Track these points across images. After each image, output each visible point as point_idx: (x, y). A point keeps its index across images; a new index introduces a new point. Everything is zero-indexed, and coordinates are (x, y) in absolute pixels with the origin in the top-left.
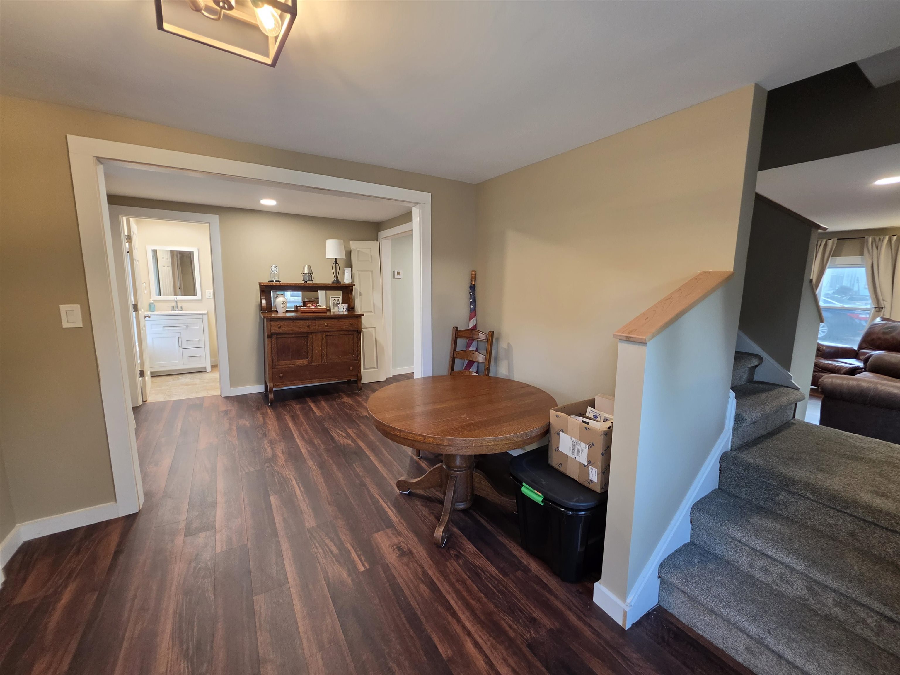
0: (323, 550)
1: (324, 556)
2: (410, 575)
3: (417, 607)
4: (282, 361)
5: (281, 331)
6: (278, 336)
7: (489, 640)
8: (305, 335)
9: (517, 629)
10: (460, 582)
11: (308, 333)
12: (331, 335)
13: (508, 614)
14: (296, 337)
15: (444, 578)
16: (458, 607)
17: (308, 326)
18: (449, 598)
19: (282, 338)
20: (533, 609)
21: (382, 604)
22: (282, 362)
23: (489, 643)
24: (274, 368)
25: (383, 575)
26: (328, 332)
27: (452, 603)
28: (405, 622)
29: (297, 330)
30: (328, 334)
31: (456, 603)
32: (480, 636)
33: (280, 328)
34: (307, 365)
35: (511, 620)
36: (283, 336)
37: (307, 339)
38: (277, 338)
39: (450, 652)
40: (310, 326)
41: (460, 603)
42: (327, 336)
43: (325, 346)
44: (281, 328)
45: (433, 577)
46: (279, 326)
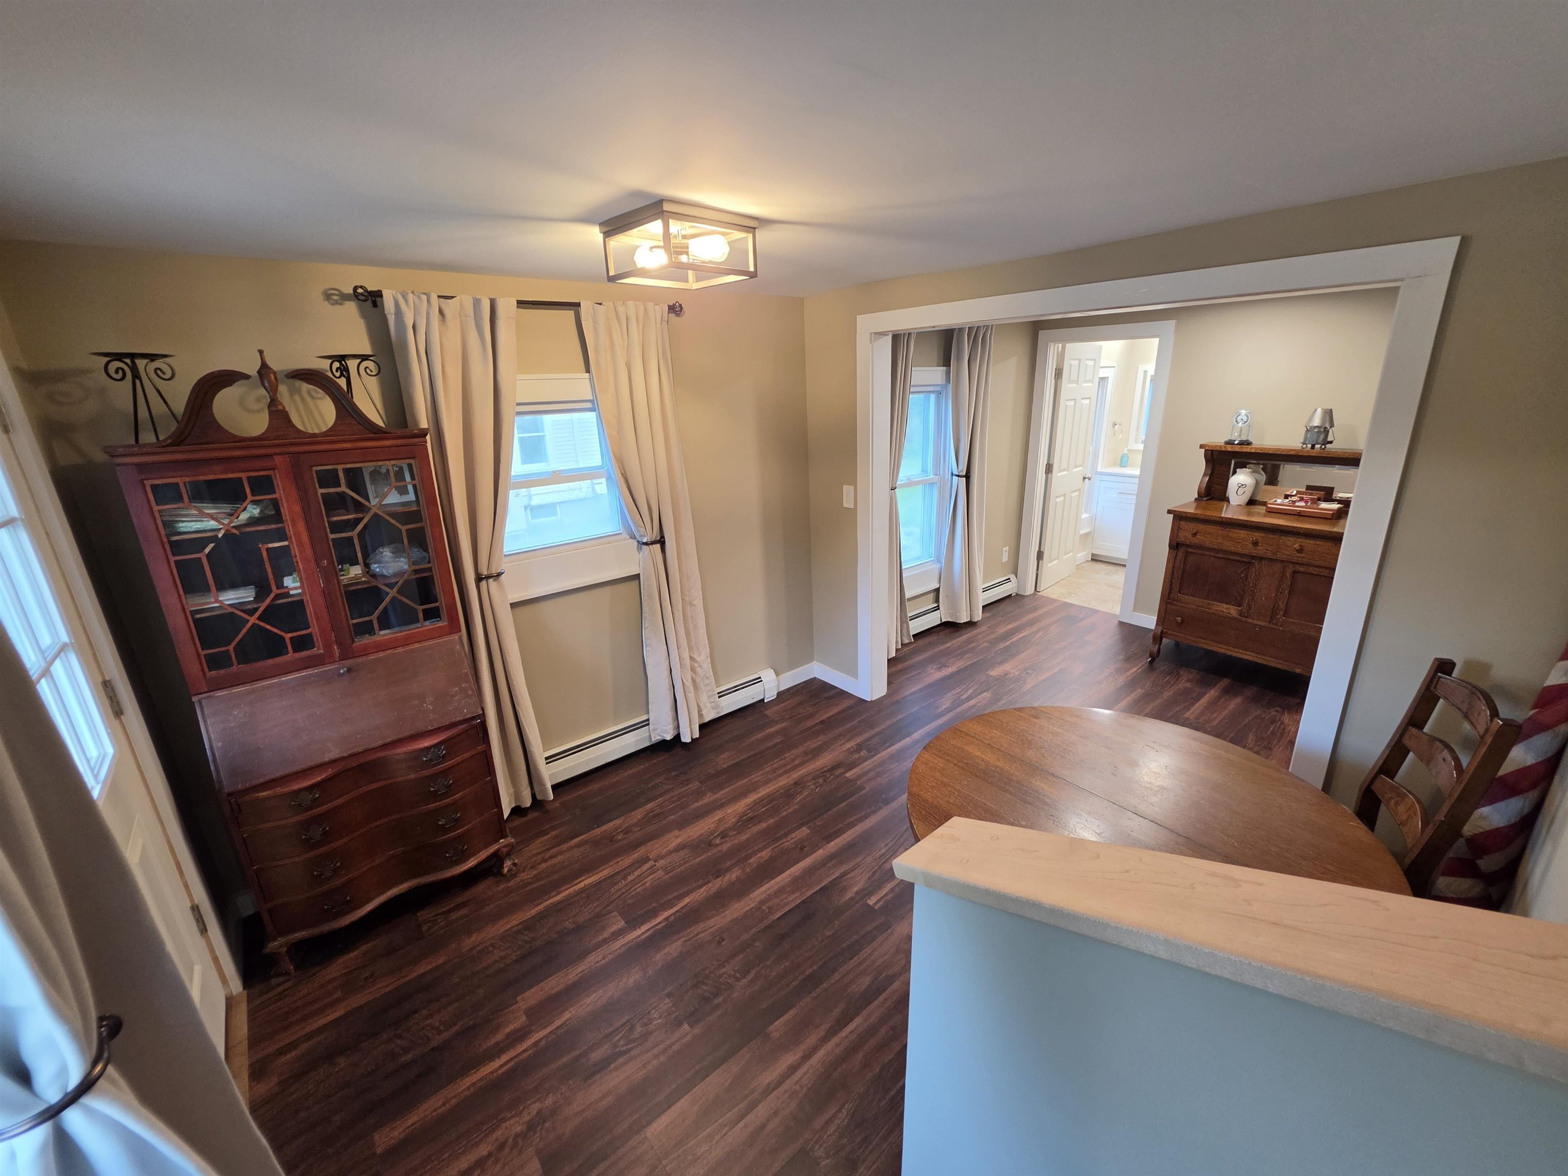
0: (886, 852)
1: (877, 857)
2: (881, 960)
3: (833, 981)
4: (1187, 594)
5: (1195, 541)
6: (1190, 550)
7: (802, 1087)
8: (1248, 561)
9: (829, 1133)
10: (891, 1032)
11: (1253, 557)
12: (1308, 573)
13: (852, 1116)
14: (1225, 558)
15: (892, 1007)
16: (846, 1037)
17: (1255, 544)
18: (858, 1021)
19: (1198, 554)
20: (875, 1167)
21: (826, 941)
22: (1187, 597)
23: (797, 1087)
24: (1171, 604)
25: (869, 928)
26: (1302, 564)
27: (852, 1026)
28: (807, 973)
29: (1228, 546)
30: (1302, 569)
31: (851, 1032)
32: (806, 1073)
33: (1195, 534)
34: (1234, 618)
35: (843, 1121)
36: (1200, 552)
37: (1249, 567)
38: (1187, 552)
39: (776, 1035)
40: (1259, 544)
41: (853, 1037)
42: (1295, 572)
43: (1286, 592)
44: (1198, 536)
45: (889, 990)
46: (1194, 532)
